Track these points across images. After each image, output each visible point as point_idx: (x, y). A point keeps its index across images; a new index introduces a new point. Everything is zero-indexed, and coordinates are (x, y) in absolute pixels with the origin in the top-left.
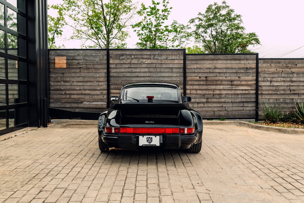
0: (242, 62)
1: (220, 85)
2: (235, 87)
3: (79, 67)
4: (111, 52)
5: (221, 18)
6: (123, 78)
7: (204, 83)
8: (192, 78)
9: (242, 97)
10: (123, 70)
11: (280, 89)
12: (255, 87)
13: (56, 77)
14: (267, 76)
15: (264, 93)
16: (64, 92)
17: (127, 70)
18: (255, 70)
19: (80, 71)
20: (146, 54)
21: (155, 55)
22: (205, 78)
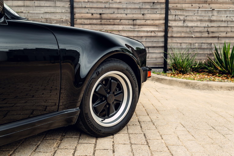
1: (118, 25)
2: (138, 28)
7: (98, 21)
8: (82, 15)
9: (147, 40)
11: (195, 31)
12: (164, 28)
14: (179, 14)
15: (175, 35)
18: (164, 6)
22: (98, 16)
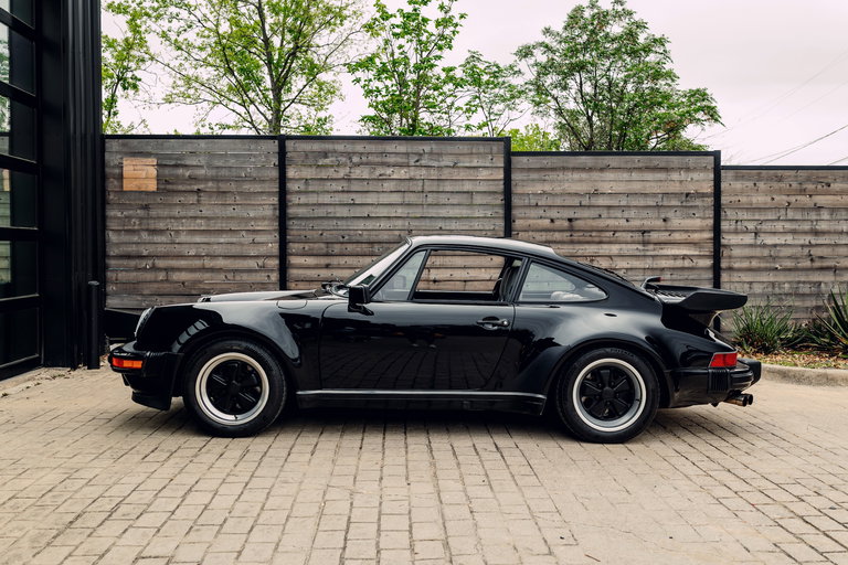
0: (675, 176)
1: (610, 243)
2: (654, 250)
3: (196, 188)
4: (289, 145)
5: (607, 45)
6: (326, 222)
7: (565, 236)
8: (531, 222)
9: (674, 277)
10: (326, 199)
11: (782, 254)
12: (712, 250)
13: (126, 217)
14: (745, 217)
15: (736, 265)
16: (150, 262)
17: (338, 198)
18: (710, 201)
19: (198, 201)
20: (394, 150)
21: (421, 155)
22: (566, 224)
